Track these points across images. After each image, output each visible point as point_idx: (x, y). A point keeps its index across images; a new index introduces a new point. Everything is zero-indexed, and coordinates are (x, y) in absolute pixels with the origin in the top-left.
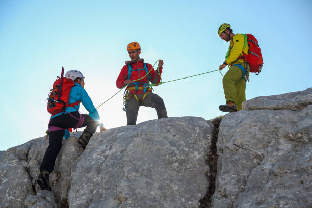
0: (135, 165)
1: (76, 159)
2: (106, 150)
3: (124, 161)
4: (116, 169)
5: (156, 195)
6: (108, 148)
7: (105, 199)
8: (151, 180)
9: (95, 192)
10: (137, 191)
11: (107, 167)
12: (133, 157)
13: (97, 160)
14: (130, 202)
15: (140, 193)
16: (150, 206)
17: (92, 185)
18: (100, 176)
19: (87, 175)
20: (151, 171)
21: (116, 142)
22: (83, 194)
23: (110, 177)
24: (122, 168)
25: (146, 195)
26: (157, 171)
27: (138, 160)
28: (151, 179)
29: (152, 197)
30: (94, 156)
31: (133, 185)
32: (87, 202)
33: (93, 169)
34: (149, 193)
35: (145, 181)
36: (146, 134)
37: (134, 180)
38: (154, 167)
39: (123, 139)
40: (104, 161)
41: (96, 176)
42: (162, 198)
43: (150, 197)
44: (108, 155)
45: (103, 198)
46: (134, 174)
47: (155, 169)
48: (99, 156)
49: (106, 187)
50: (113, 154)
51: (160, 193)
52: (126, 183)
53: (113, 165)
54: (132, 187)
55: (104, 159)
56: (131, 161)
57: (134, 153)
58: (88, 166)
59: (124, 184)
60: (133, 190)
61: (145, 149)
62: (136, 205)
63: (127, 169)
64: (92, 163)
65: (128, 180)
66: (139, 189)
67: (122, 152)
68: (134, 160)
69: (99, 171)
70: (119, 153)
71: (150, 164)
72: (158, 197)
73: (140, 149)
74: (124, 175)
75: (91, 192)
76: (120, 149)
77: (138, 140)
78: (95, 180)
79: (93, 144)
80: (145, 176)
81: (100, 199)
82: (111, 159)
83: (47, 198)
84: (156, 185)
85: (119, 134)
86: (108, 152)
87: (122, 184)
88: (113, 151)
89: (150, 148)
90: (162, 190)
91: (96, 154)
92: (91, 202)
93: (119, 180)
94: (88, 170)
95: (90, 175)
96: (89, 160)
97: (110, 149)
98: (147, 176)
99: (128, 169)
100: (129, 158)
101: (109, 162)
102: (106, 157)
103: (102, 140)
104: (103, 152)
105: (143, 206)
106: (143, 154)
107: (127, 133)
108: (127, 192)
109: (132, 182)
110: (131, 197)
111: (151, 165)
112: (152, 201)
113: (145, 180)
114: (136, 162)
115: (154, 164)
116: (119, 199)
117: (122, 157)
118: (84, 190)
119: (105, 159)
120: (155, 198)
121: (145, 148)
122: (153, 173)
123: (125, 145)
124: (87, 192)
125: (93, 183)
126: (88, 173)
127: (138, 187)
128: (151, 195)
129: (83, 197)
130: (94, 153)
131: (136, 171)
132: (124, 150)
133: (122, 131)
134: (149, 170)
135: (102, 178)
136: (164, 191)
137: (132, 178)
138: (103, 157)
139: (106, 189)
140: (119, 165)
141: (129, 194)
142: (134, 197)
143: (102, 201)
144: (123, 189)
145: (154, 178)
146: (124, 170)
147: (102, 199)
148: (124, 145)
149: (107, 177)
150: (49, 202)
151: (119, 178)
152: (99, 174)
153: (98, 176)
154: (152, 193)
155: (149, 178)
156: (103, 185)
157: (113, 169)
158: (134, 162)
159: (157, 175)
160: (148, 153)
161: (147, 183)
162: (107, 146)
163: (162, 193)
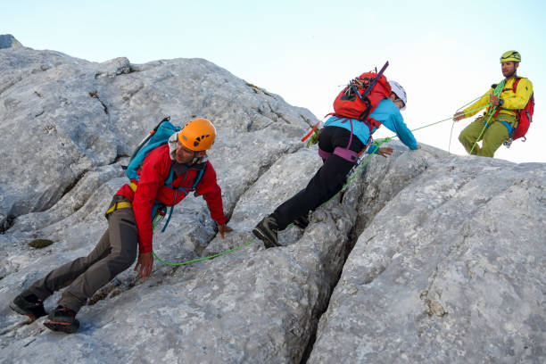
0: (494, 243)
1: (406, 180)
2: (451, 187)
3: (475, 224)
4: (452, 232)
5: (517, 336)
6: (456, 185)
7: (407, 283)
8: (519, 294)
9: (397, 255)
10: (474, 307)
11: (439, 219)
12: (495, 224)
13: (428, 198)
14: (448, 327)
15: (480, 315)
16: (492, 360)
17: (399, 240)
18: (419, 229)
19: (398, 217)
20: (525, 271)
21: (475, 180)
22: (376, 250)
23: (434, 242)
24: (465, 237)
25: (492, 325)
26: (538, 277)
27: (505, 236)
28: (518, 290)
29: (505, 339)
30: (428, 189)
31: (473, 289)
32: (374, 269)
33: (414, 210)
34: (501, 325)
35: (502, 290)
36: (540, 187)
37: (478, 278)
38: (533, 265)
39: (490, 180)
40: (439, 206)
41: (412, 226)
42: (528, 351)
43: (499, 334)
44: (451, 197)
45: (404, 278)
46: (484, 261)
47: (536, 271)
48: (434, 193)
49: (420, 259)
50: (460, 200)
51: (527, 335)
52: (459, 277)
53: (451, 221)
54: (469, 292)
55: (440, 201)
56: (489, 231)
57: (501, 215)
58: (408, 203)
59: (453, 276)
60: (469, 301)
61: (529, 217)
62: (460, 342)
63: (474, 243)
64: (418, 200)
65: (467, 270)
66: (482, 304)
67: (478, 202)
68: (495, 231)
69: (421, 221)
70: (471, 203)
71: (527, 255)
72: (519, 345)
73: (517, 212)
74: (462, 254)
75: (391, 253)
76: (477, 196)
77: (519, 193)
78: (406, 234)
79: (437, 169)
80: (506, 276)
81: (398, 276)
82: (453, 207)
83: (340, 221)
84: (526, 311)
85: (486, 169)
86: (452, 192)
87: (448, 275)
88: (463, 194)
89: (540, 220)
90: (534, 329)
91: (432, 187)
92: (380, 273)
93: (449, 262)
94: (405, 210)
95: (404, 220)
96: (417, 192)
97: (459, 187)
98: (510, 280)
99: (476, 245)
100: (488, 223)
101: (446, 212)
102: (445, 200)
103: (453, 168)
104: (445, 188)
105: (475, 351)
106: (521, 225)
107: (500, 172)
108: (452, 298)
109: (474, 280)
110: (456, 315)
111: (530, 258)
112: (501, 349)
113: (504, 287)
114: (498, 237)
115: (537, 259)
116: (428, 302)
117: (473, 213)
118: (382, 243)
119: (443, 203)
120: (511, 342)
121: (528, 214)
122: (526, 277)
123: (489, 193)
124: (384, 249)
125: (402, 238)
126: (402, 216)
127: (481, 299)
128: (505, 332)
129: (374, 256)
130: (431, 183)
131: (492, 259)
132: (485, 202)
133: (492, 166)
134: (521, 267)
135: (420, 236)
136: (538, 334)
137: (477, 271)
138: (440, 197)
139: (417, 261)
140: (462, 226)
141: (454, 308)
142: (463, 319)
143: (398, 284)
144: (447, 289)
145: (526, 291)
146: (466, 244)
147: (400, 280)
148: (488, 191)
149: (429, 239)
150: (337, 228)
151: (450, 258)
152: (420, 225)
153: (415, 229)
154: (509, 326)
155: (514, 286)
156: (417, 251)
157: (448, 228)
158: (495, 235)
159: (534, 287)
160: (532, 228)
161: (507, 298)
162: (455, 181)
163: (532, 337)
